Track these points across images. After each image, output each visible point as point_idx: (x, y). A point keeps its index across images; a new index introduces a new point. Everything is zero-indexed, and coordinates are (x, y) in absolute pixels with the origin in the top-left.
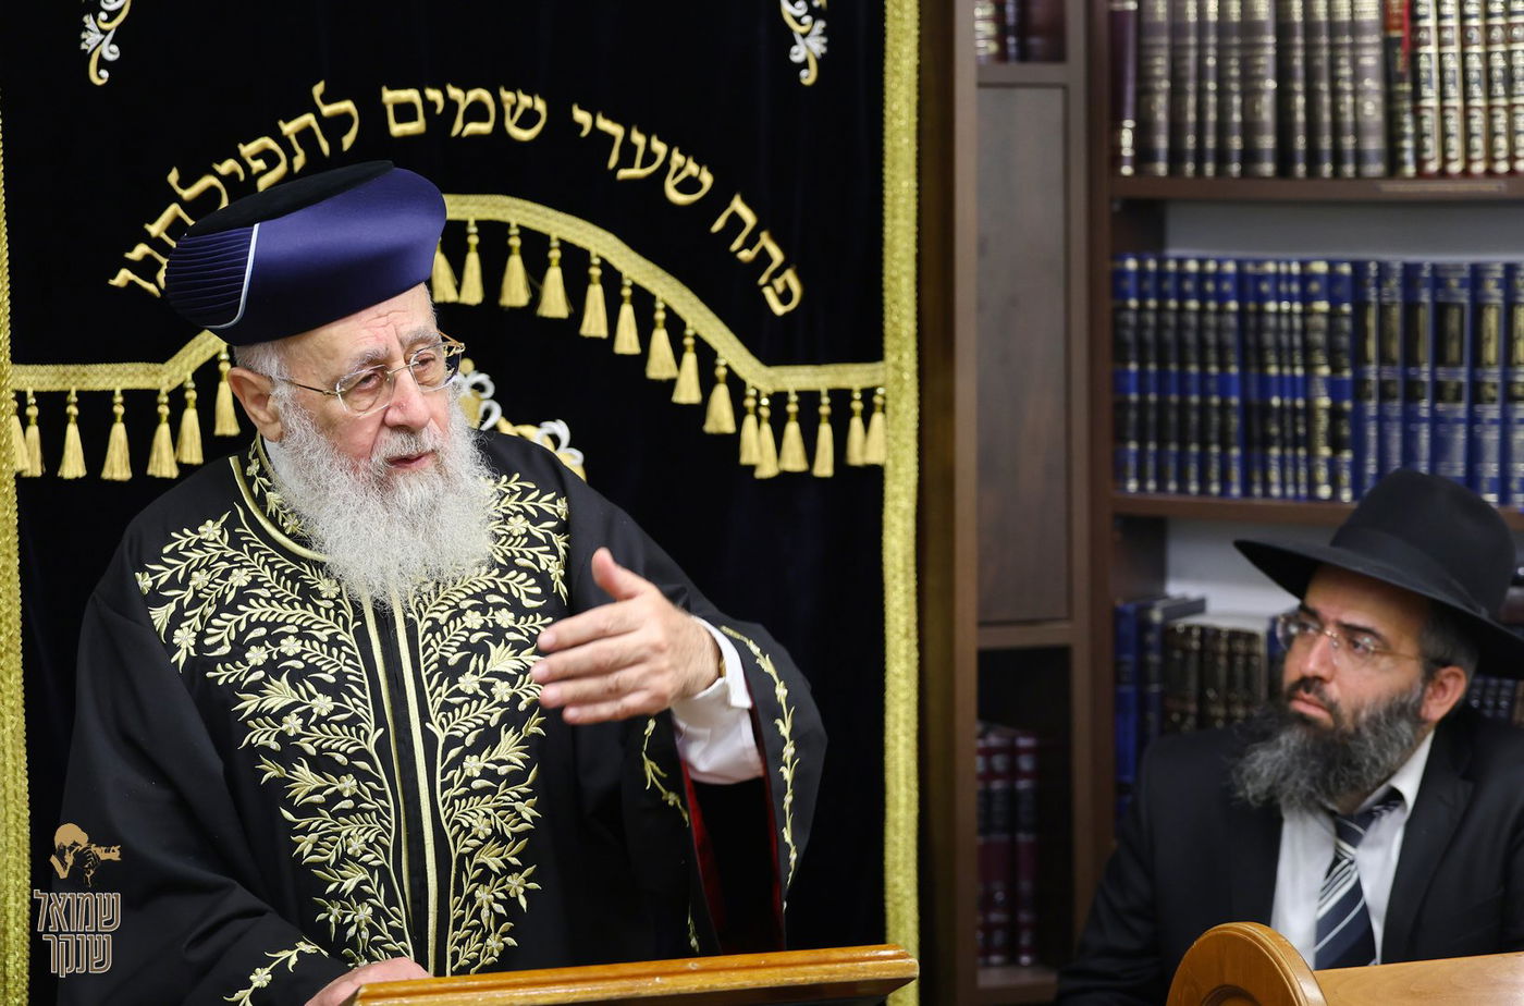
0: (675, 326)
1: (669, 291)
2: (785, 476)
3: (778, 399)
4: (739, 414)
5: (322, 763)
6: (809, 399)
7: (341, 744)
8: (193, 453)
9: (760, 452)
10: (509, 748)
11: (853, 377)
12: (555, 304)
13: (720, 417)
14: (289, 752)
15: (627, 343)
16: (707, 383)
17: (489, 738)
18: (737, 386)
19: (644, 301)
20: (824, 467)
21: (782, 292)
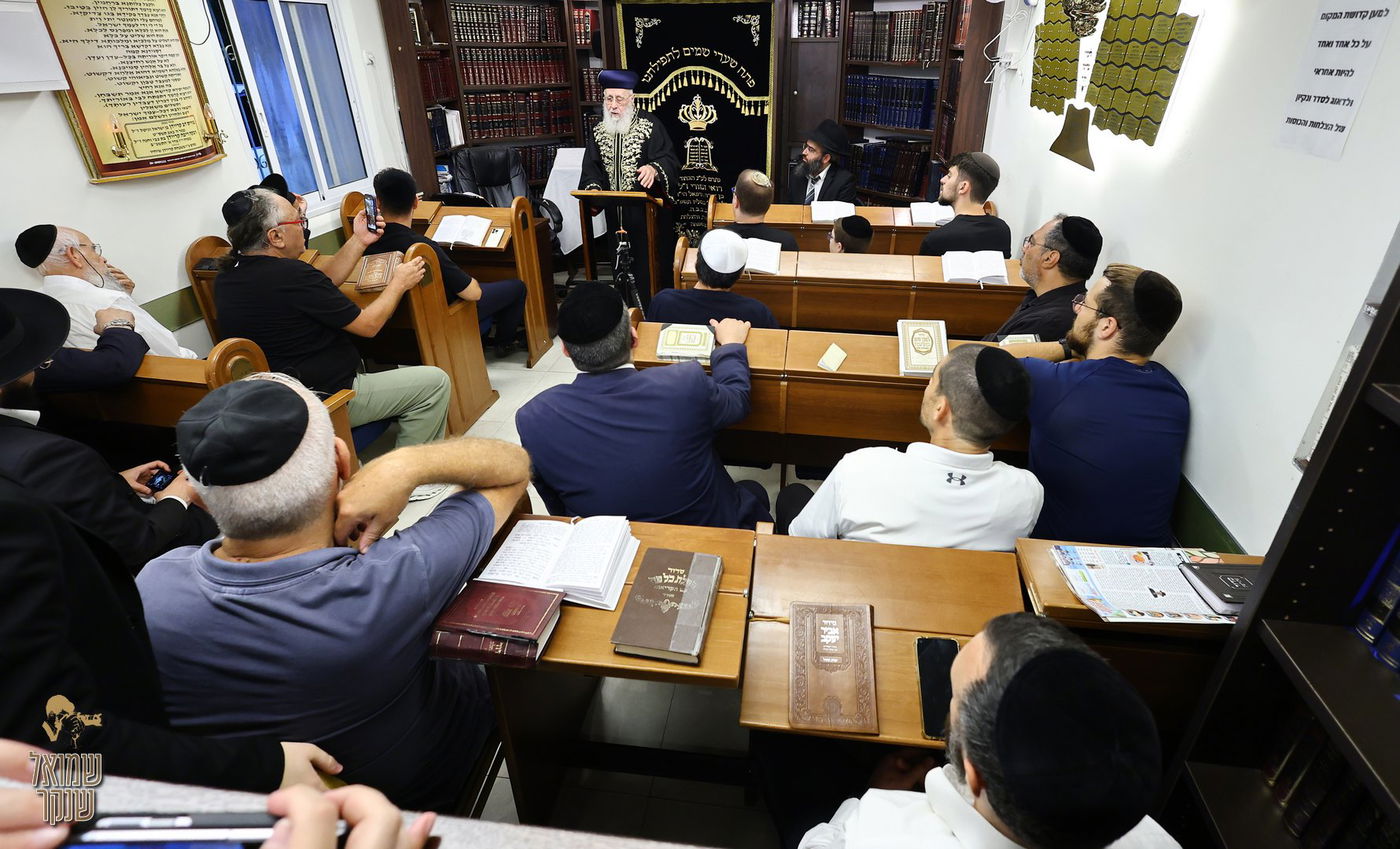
0: (731, 89)
1: (730, 83)
2: (750, 116)
3: (750, 102)
4: (741, 105)
5: (608, 157)
6: (756, 103)
7: (610, 156)
8: (654, 109)
9: (745, 112)
10: (633, 159)
11: (765, 98)
12: (710, 85)
13: (738, 106)
14: (604, 156)
15: (723, 92)
16: (736, 100)
17: (631, 157)
18: (741, 99)
19: (726, 84)
20: (759, 114)
21: (751, 83)
